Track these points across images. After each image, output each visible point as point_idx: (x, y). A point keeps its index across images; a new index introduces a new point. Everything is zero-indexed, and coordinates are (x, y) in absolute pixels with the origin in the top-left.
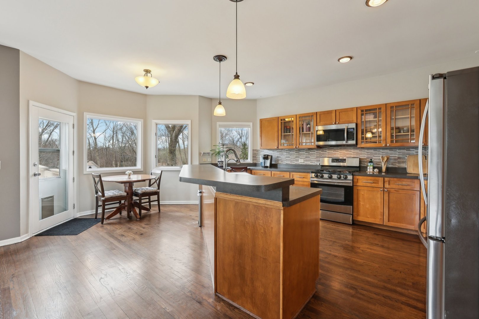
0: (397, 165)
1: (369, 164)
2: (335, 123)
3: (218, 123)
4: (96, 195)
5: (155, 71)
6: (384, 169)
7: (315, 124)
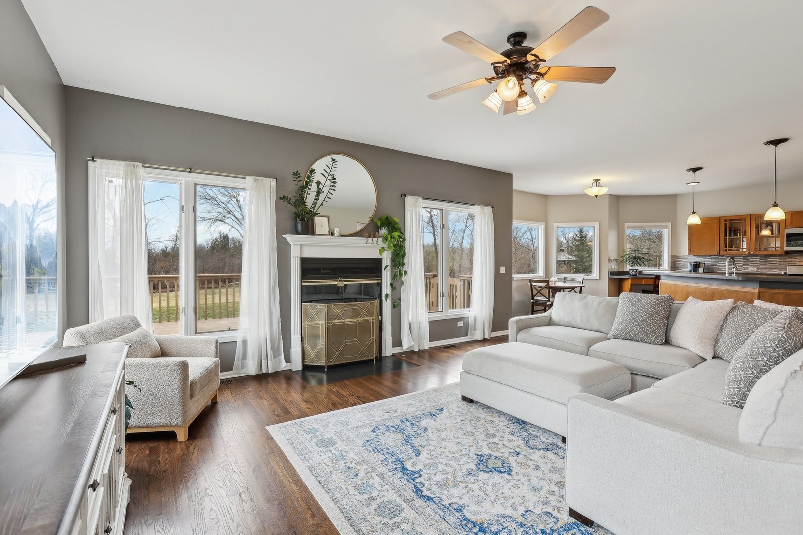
3: (626, 225)
4: (532, 301)
7: (782, 226)
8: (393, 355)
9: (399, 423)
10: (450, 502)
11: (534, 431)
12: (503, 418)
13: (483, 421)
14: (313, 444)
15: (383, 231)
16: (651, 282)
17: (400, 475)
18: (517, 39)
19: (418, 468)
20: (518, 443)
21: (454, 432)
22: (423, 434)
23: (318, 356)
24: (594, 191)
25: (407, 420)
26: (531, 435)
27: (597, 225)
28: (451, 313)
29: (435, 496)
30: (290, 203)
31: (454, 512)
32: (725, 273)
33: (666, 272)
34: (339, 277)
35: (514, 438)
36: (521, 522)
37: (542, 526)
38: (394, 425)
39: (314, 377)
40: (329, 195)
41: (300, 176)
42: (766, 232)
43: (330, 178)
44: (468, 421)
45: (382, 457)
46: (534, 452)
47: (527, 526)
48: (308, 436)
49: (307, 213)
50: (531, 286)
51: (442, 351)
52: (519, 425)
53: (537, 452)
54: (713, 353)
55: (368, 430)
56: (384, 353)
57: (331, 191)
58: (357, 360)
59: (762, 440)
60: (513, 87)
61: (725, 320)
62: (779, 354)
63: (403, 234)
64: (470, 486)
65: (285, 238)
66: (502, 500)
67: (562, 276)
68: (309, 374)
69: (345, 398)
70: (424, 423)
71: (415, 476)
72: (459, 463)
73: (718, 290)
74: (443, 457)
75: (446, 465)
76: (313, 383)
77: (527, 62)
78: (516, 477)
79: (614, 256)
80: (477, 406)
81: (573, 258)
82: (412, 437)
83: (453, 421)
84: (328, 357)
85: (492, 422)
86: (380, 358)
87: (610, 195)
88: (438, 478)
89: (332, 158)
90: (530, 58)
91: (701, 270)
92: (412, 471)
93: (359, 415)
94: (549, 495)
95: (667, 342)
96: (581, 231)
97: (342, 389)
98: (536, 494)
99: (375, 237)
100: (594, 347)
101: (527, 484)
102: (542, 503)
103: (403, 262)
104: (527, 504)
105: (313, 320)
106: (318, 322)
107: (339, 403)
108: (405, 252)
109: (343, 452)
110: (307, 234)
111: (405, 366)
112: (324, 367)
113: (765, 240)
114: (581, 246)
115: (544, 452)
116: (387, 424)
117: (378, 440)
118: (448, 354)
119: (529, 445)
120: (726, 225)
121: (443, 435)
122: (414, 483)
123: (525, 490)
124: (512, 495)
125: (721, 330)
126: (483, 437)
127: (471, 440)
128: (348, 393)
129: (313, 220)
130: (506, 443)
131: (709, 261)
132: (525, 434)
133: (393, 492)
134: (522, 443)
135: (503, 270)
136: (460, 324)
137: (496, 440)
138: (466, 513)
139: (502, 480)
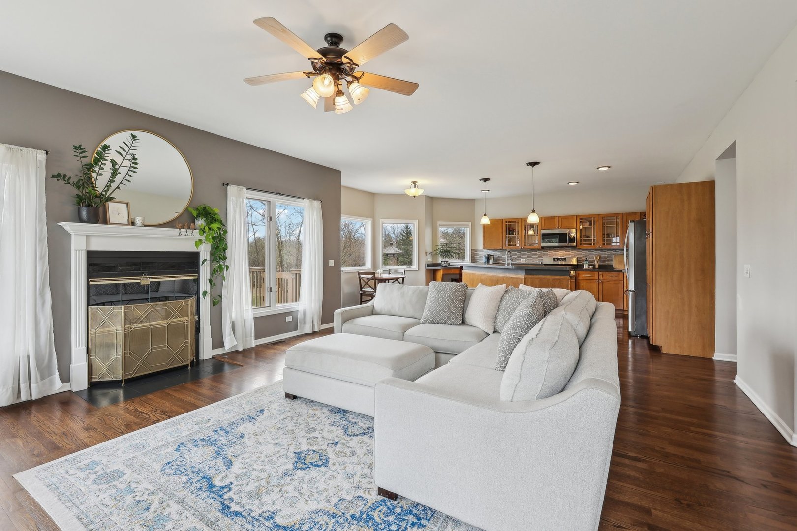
0: (607, 263)
1: (585, 262)
2: (558, 228)
3: (439, 223)
4: (360, 292)
5: (420, 182)
6: (597, 266)
7: (539, 227)
8: (213, 358)
9: (211, 433)
10: (261, 511)
11: (353, 418)
12: (325, 410)
13: (304, 416)
14: (89, 482)
15: (201, 222)
16: (457, 272)
17: (204, 494)
18: (334, 40)
19: (227, 482)
20: (337, 432)
21: (273, 433)
22: (238, 442)
23: (111, 369)
24: (412, 192)
25: (222, 429)
26: (350, 422)
27: (416, 222)
28: (280, 308)
29: (245, 509)
30: (70, 183)
31: (264, 521)
32: (505, 264)
33: (468, 263)
34: (143, 273)
35: (334, 428)
36: (333, 513)
37: (352, 512)
38: (205, 438)
39: (105, 395)
40: (128, 177)
41: (85, 152)
42: (531, 232)
43: (129, 157)
44: (289, 419)
45: (184, 479)
46: (352, 439)
47: (338, 515)
48: (83, 473)
49: (96, 197)
50: (360, 278)
51: (269, 348)
52: (339, 414)
53: (354, 438)
54: (493, 329)
55: (170, 450)
56: (202, 356)
57: (130, 173)
58: (167, 368)
59: (513, 397)
60: (329, 85)
61: (501, 302)
62: (528, 326)
63: (224, 225)
64: (284, 488)
65: (61, 227)
66: (316, 495)
67: (387, 268)
68: (98, 393)
69: (145, 416)
70: (240, 429)
71: (224, 492)
72: (275, 466)
73: (501, 277)
74: (258, 463)
75: (260, 471)
76: (104, 403)
77: (342, 64)
78: (332, 468)
79: (429, 250)
80: (299, 402)
81: (400, 252)
82: (225, 447)
83: (274, 422)
84: (126, 368)
85: (314, 415)
86: (197, 363)
87: (426, 197)
88: (250, 488)
89: (132, 134)
90: (344, 60)
91: (491, 261)
92: (221, 487)
93: (160, 434)
94: (362, 478)
95: (463, 323)
96: (407, 227)
97: (142, 405)
98: (350, 480)
99: (189, 228)
100: (409, 332)
101: (343, 472)
102: (354, 489)
103: (224, 256)
104: (340, 493)
105: (103, 325)
106: (111, 329)
107: (135, 423)
108: (226, 245)
109: (131, 484)
110: (96, 222)
111: (227, 368)
112: (120, 381)
113: (530, 237)
114: (406, 240)
115: (361, 437)
116: (195, 438)
117: (182, 459)
118: (275, 351)
119: (347, 433)
120: (506, 225)
121: (261, 439)
122: (221, 500)
123: (340, 480)
124: (326, 487)
125: (498, 310)
126: (303, 433)
127: (290, 438)
128: (150, 409)
129: (105, 206)
130: (325, 435)
131: (496, 254)
132: (345, 423)
133: (194, 517)
134: (341, 432)
135: (332, 263)
136: (289, 319)
137: (316, 434)
138: (278, 520)
139: (318, 474)
